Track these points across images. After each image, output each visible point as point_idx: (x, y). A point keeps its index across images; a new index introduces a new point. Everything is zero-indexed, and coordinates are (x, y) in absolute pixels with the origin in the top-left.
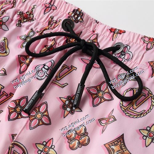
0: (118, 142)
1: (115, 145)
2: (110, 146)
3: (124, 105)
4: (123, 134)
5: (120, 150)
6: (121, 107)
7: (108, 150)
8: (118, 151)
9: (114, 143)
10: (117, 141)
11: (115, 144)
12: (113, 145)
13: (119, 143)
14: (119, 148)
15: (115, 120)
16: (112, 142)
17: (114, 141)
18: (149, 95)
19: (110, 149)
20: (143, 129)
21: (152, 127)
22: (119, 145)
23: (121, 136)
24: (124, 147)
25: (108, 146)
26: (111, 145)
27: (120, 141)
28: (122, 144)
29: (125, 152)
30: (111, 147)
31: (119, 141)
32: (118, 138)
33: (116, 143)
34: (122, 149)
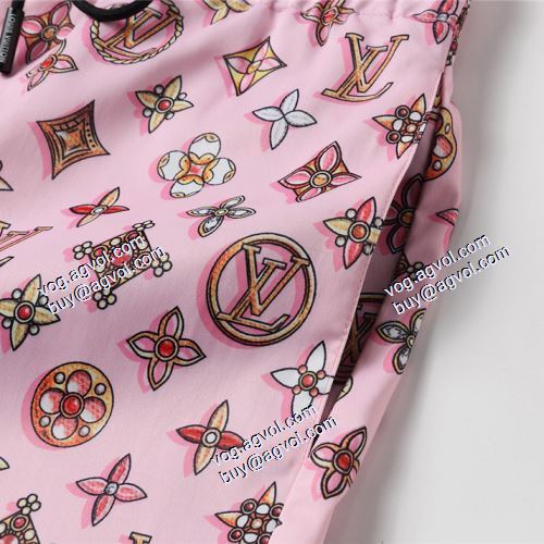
0: (78, 124)
1: (70, 130)
2: (55, 131)
3: (100, 36)
4: (93, 102)
5: (79, 146)
6: (92, 40)
7: (48, 140)
8: (75, 147)
9: (66, 123)
10: (74, 120)
11: (69, 128)
12: (62, 130)
13: (80, 127)
14: (78, 139)
15: (74, 68)
16: (61, 121)
17: (67, 120)
18: (170, 16)
19: (55, 138)
20: (147, 92)
21: (168, 86)
22: (78, 132)
23: (88, 106)
24: (91, 138)
25: (48, 129)
26: (57, 128)
27: (83, 121)
28: (88, 127)
29: (93, 149)
30: (58, 134)
31: (79, 120)
32: (79, 111)
33: (70, 125)
34: (85, 142)
